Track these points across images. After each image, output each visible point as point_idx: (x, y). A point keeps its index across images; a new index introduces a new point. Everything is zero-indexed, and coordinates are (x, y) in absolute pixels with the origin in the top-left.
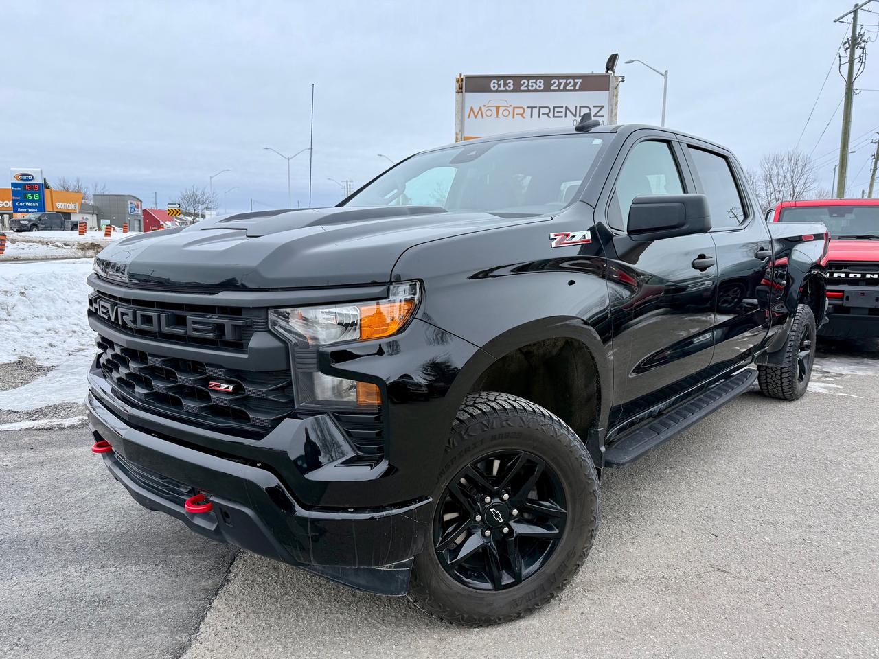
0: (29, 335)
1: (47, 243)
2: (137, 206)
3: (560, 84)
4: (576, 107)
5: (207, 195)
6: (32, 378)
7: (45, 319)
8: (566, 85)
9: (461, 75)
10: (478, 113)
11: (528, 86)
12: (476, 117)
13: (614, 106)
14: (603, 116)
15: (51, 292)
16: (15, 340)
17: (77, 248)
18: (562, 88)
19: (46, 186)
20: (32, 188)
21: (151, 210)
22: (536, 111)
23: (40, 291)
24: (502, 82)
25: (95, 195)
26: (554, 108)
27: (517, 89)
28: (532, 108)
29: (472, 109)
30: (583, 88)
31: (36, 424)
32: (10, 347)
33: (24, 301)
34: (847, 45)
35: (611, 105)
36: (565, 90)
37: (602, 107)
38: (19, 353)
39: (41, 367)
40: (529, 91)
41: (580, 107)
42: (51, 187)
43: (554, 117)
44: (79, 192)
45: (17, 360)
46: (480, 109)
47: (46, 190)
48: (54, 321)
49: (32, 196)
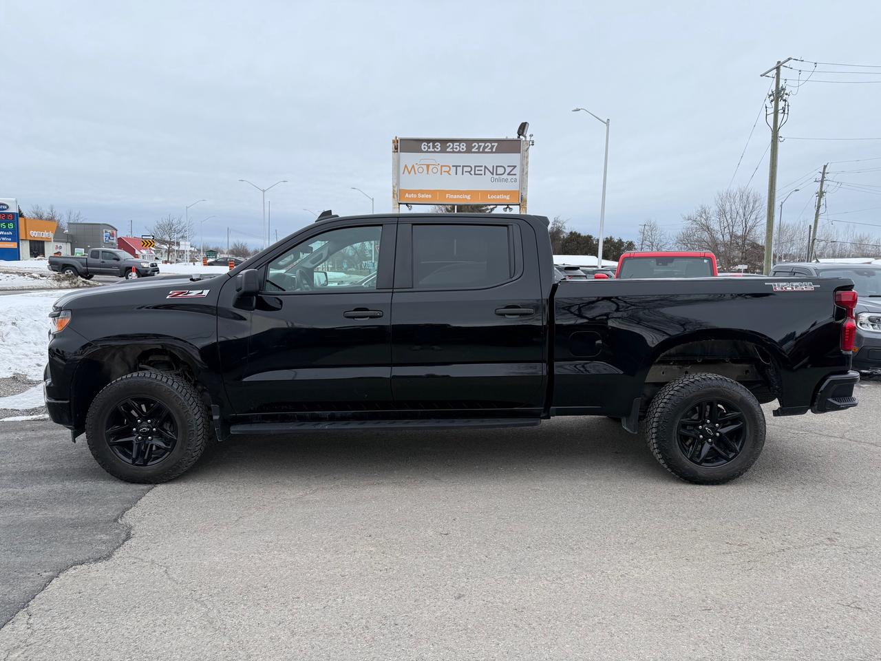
0: (20, 357)
1: (24, 274)
2: (112, 235)
3: (480, 147)
4: (493, 167)
5: (183, 225)
6: (26, 389)
7: (32, 344)
8: (485, 148)
9: (396, 137)
10: (411, 170)
11: (453, 148)
12: (409, 173)
13: (525, 166)
14: (515, 175)
15: (37, 323)
16: (10, 361)
17: (53, 279)
18: (481, 150)
19: (21, 215)
20: (6, 218)
21: (127, 239)
22: (460, 169)
23: (28, 322)
24: (431, 144)
25: (69, 224)
26: (475, 167)
27: (443, 151)
28: (457, 166)
29: (406, 166)
30: (498, 151)
31: (34, 417)
32: (6, 366)
33: (15, 330)
34: (772, 97)
35: (522, 165)
36: (484, 152)
37: (515, 167)
38: (14, 371)
39: (32, 381)
40: (453, 152)
41: (497, 167)
42: (25, 214)
43: (475, 174)
44: (52, 219)
45: (12, 376)
46: (413, 166)
47: (20, 219)
48: (40, 346)
49: (6, 225)
